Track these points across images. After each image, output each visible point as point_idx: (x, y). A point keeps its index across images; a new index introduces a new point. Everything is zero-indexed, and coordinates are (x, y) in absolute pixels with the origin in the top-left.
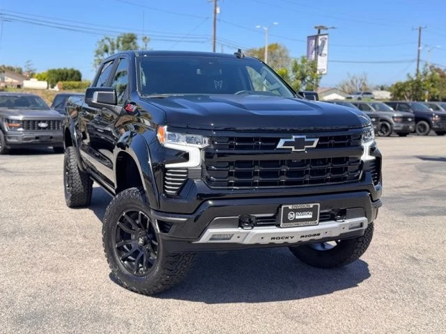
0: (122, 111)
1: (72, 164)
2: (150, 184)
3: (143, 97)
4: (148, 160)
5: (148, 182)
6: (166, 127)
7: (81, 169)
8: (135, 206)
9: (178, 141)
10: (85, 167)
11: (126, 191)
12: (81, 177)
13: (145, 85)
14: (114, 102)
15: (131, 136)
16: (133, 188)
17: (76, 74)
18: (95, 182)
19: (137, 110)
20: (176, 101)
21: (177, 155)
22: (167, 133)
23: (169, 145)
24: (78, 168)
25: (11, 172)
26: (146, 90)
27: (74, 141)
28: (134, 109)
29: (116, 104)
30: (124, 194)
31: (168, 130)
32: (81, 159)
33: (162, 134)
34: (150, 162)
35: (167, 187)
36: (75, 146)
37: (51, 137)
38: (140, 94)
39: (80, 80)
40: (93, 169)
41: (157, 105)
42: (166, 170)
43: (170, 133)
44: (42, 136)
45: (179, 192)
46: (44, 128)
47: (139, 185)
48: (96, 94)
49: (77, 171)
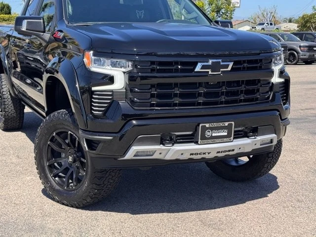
0: (50, 38)
1: (4, 90)
2: (78, 106)
3: (70, 25)
5: (77, 104)
6: (92, 52)
7: (13, 94)
8: (64, 126)
9: (103, 65)
10: (17, 93)
11: (56, 113)
12: (13, 102)
13: (71, 14)
15: (60, 62)
16: (62, 110)
17: (6, 7)
18: (26, 107)
19: (64, 37)
20: (102, 28)
21: (103, 78)
22: (93, 57)
23: (95, 69)
24: (10, 94)
26: (72, 19)
27: (6, 69)
28: (61, 36)
29: (44, 32)
30: (54, 115)
31: (94, 55)
32: (13, 85)
33: (88, 59)
34: (77, 85)
35: (94, 108)
36: (7, 74)
38: (66, 23)
39: (10, 13)
40: (24, 94)
41: (84, 32)
42: (93, 93)
43: (96, 58)
45: (105, 112)
47: (68, 107)
48: (25, 22)
49: (9, 97)
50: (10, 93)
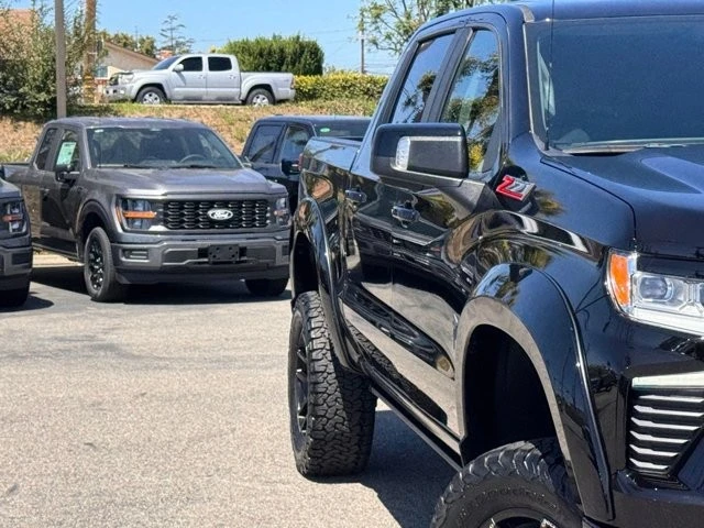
1: (317, 344)
2: (578, 429)
3: (552, 152)
4: (575, 360)
5: (572, 423)
6: (634, 256)
7: (342, 362)
8: (527, 501)
9: (674, 301)
10: (356, 357)
11: (500, 452)
12: (342, 387)
13: (553, 111)
14: (459, 168)
15: (515, 276)
16: (520, 444)
17: (306, 54)
19: (533, 193)
21: (666, 347)
22: (639, 275)
23: (644, 312)
24: (335, 360)
25: (134, 357)
26: (556, 130)
28: (524, 193)
29: (465, 175)
30: (494, 461)
31: (641, 266)
32: (343, 331)
33: (621, 279)
34: (580, 364)
35: (639, 450)
36: (327, 290)
37: (243, 251)
38: (540, 145)
39: (318, 70)
40: (385, 368)
42: (635, 395)
43: (648, 276)
44: (218, 247)
45: (676, 466)
46: (224, 224)
48: (405, 146)
49: (331, 368)
50: (333, 355)
